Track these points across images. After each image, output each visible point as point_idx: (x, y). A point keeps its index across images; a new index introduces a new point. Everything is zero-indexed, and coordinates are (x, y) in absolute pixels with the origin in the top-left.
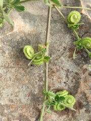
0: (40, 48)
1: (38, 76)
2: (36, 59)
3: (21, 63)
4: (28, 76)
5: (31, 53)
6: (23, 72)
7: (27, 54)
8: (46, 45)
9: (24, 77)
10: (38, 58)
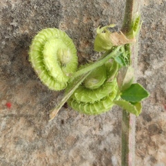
0: (104, 43)
1: (91, 148)
2: (84, 88)
3: (18, 99)
4: (48, 151)
5: (62, 65)
6: (29, 132)
7: (47, 72)
8: (127, 28)
9: (35, 156)
10: (93, 84)
